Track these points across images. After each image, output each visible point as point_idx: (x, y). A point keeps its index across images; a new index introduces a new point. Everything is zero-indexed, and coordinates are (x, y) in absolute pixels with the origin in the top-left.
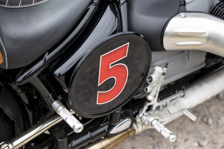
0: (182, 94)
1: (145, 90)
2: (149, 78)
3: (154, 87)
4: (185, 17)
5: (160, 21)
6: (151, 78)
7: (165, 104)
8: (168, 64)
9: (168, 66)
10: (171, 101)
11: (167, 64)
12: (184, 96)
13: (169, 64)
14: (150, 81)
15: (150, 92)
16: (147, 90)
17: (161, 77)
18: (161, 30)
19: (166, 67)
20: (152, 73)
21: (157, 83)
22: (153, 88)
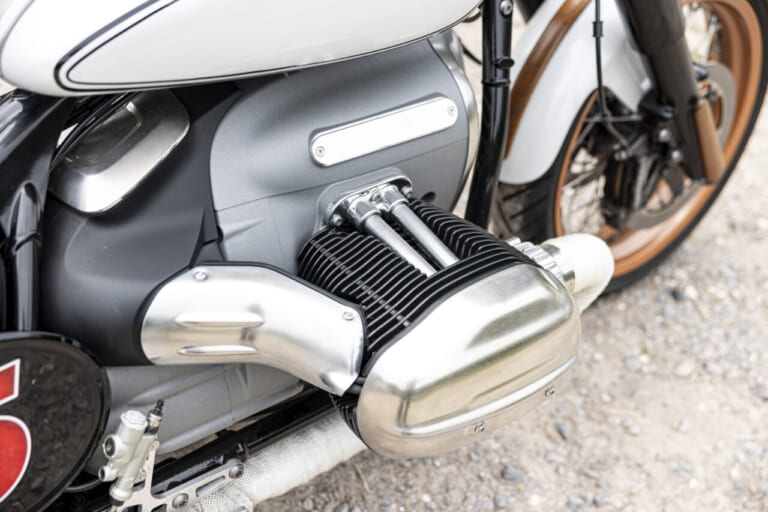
0: (235, 469)
1: (100, 475)
2: (106, 444)
3: (126, 465)
4: (206, 278)
5: (134, 290)
6: (111, 442)
7: (180, 499)
8: (162, 404)
9: (164, 408)
10: (199, 489)
11: (160, 404)
12: (239, 474)
13: (165, 404)
14: (111, 453)
15: (112, 479)
16: (103, 473)
17: (140, 439)
18: (133, 316)
19: (159, 414)
20: (114, 431)
21: (132, 458)
22: (124, 467)
